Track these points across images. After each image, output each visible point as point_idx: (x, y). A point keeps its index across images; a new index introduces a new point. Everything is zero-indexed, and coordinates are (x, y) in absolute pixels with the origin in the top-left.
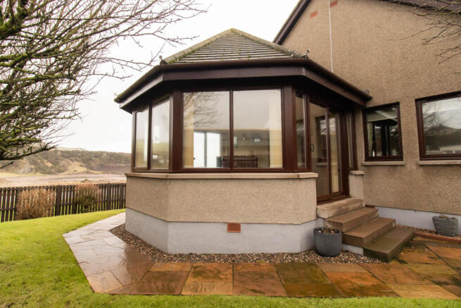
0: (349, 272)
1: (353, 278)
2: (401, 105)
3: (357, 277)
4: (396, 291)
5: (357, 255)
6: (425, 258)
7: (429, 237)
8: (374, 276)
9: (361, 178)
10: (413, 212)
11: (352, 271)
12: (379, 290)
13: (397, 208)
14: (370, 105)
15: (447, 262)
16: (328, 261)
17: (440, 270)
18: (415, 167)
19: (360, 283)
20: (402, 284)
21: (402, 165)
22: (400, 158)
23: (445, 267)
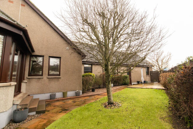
0: (36, 122)
1: (39, 123)
2: (44, 57)
3: (40, 122)
4: (54, 119)
5: (33, 115)
6: (53, 108)
7: (49, 101)
8: (45, 119)
9: (25, 83)
10: (44, 94)
11: (36, 121)
12: (50, 122)
13: (39, 94)
14: (34, 54)
15: (58, 106)
16: (24, 123)
17: (58, 109)
18: (46, 78)
19: (42, 123)
20: (53, 117)
21: (42, 78)
22: (42, 75)
23: (58, 108)
